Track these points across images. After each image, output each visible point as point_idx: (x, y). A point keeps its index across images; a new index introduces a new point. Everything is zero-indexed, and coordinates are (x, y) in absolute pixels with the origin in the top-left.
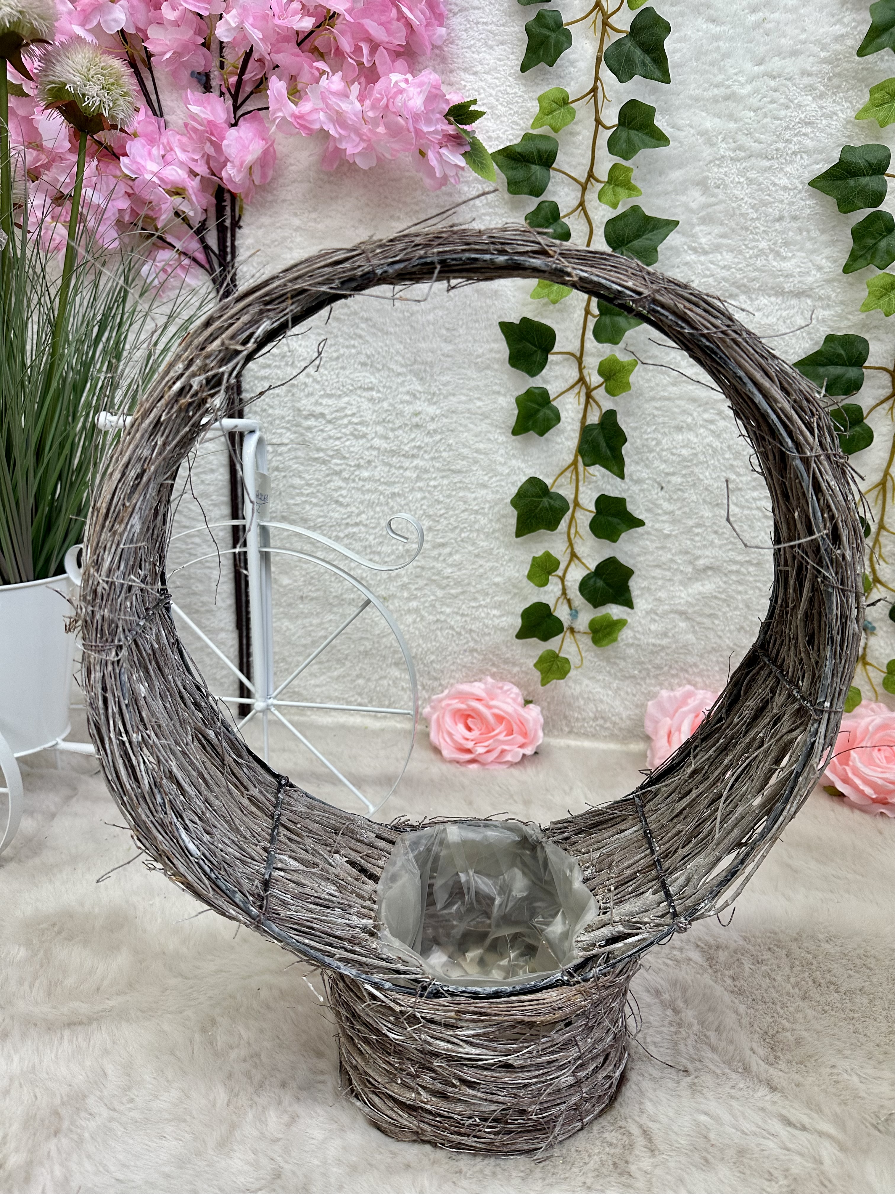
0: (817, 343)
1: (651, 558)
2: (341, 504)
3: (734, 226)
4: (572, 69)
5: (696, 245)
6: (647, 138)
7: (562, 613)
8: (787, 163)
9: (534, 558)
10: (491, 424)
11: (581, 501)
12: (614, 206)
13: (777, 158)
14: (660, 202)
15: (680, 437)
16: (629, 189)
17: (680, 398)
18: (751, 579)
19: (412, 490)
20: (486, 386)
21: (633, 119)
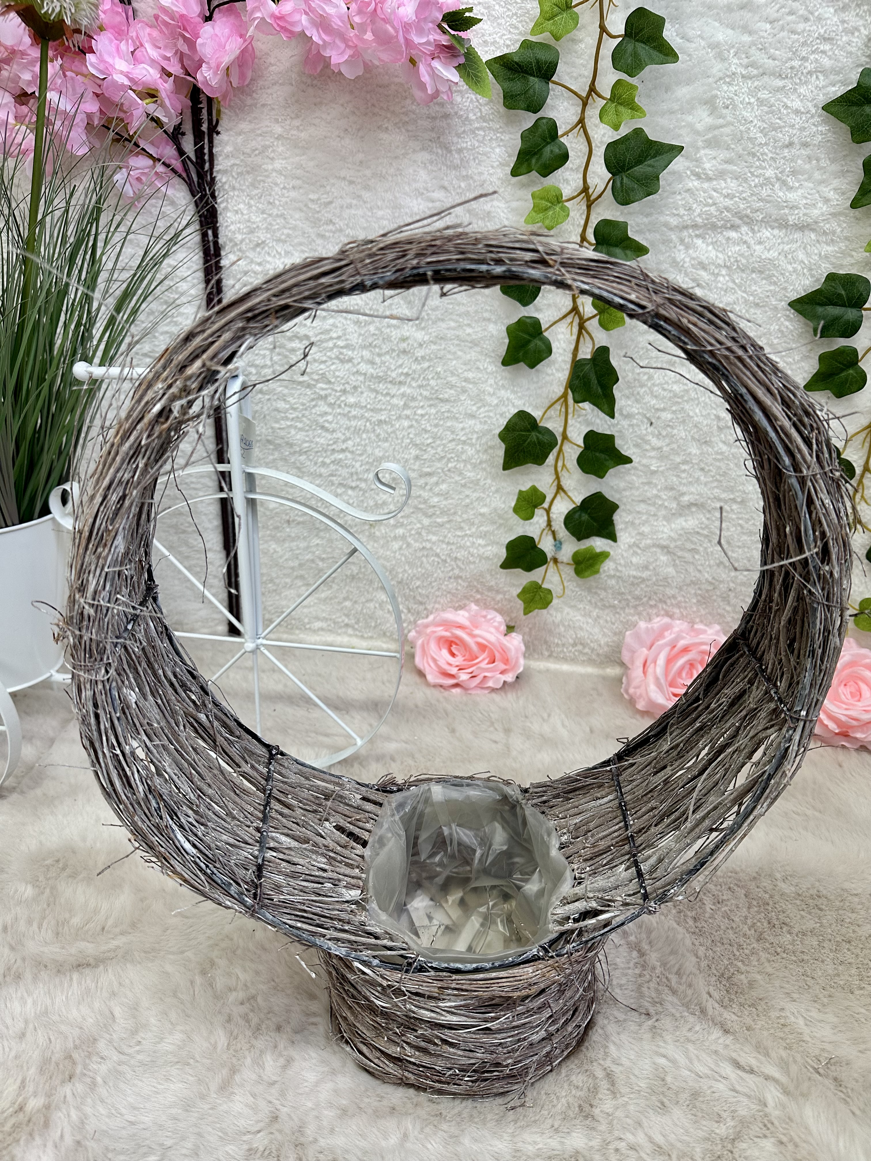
0: (818, 280)
1: (636, 493)
2: (327, 430)
3: (741, 152)
5: (699, 170)
6: (655, 54)
7: (546, 545)
8: (801, 83)
9: (521, 492)
10: (481, 353)
11: (569, 435)
12: (616, 127)
13: (792, 78)
14: (664, 121)
16: (632, 109)
18: (734, 516)
19: (399, 418)
20: (476, 312)
21: (641, 30)
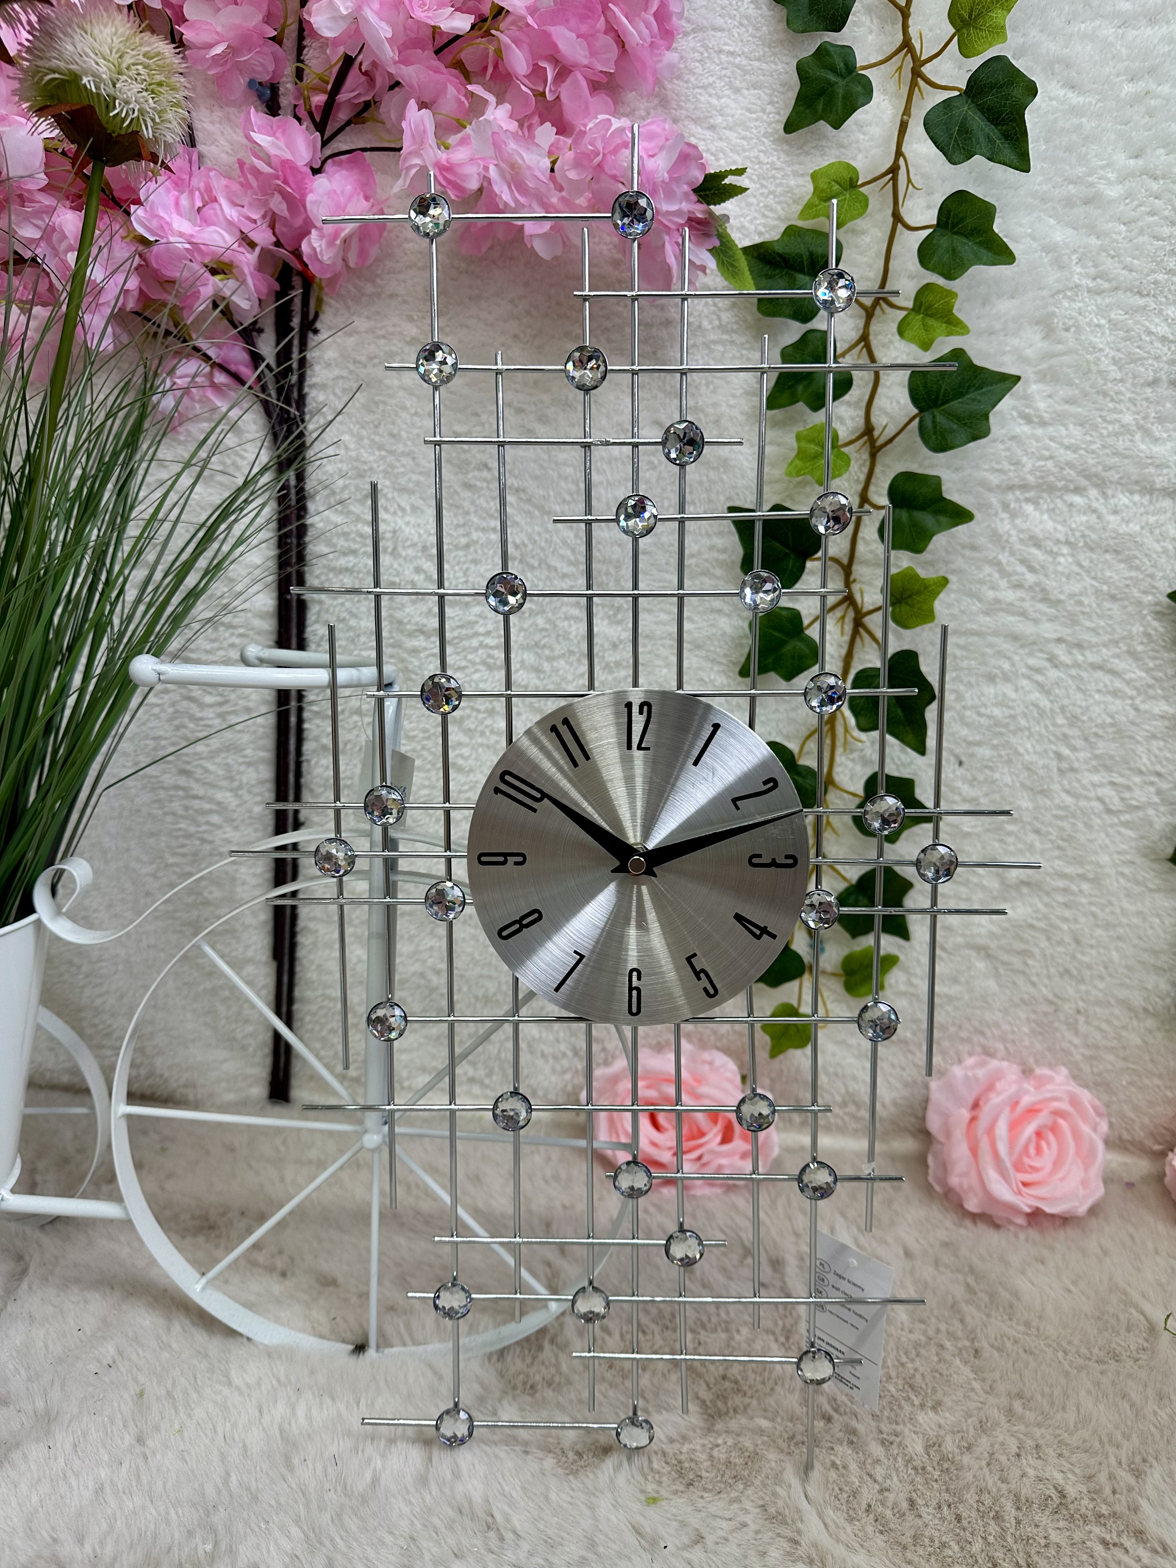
3: (1088, 389)
4: (862, 137)
5: (1032, 412)
6: (982, 250)
7: (801, 945)
10: (706, 658)
11: (836, 777)
12: (926, 346)
14: (984, 344)
15: (992, 690)
16: (948, 322)
17: (996, 633)
18: (1084, 900)
21: (962, 220)
